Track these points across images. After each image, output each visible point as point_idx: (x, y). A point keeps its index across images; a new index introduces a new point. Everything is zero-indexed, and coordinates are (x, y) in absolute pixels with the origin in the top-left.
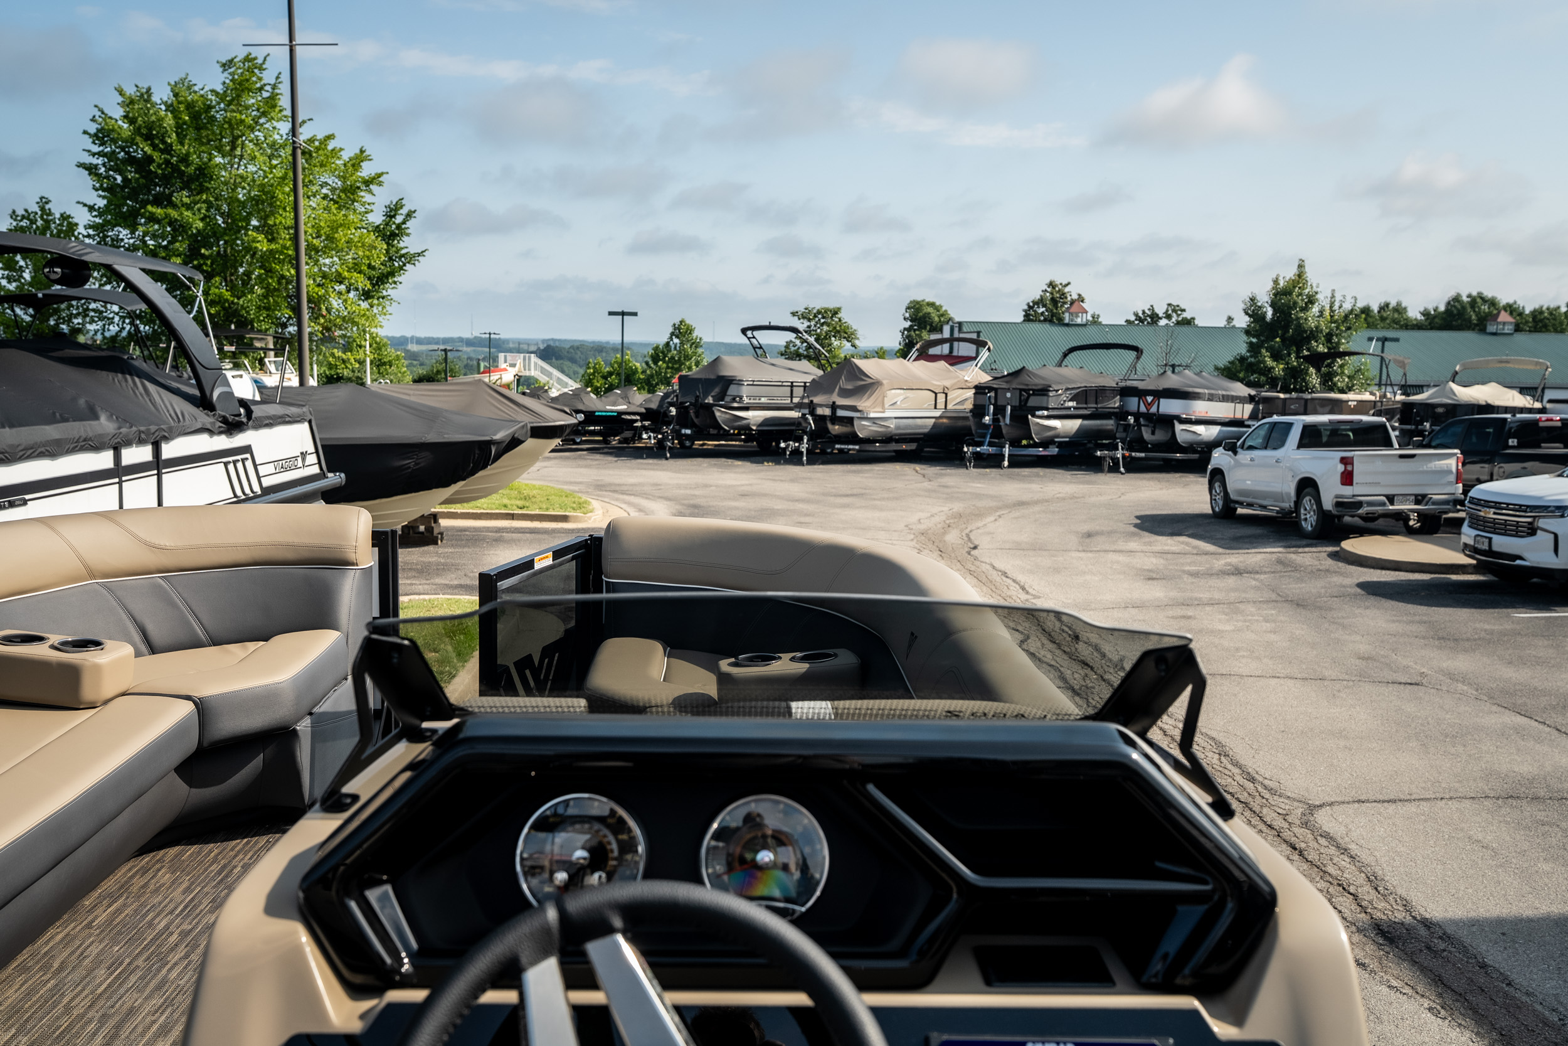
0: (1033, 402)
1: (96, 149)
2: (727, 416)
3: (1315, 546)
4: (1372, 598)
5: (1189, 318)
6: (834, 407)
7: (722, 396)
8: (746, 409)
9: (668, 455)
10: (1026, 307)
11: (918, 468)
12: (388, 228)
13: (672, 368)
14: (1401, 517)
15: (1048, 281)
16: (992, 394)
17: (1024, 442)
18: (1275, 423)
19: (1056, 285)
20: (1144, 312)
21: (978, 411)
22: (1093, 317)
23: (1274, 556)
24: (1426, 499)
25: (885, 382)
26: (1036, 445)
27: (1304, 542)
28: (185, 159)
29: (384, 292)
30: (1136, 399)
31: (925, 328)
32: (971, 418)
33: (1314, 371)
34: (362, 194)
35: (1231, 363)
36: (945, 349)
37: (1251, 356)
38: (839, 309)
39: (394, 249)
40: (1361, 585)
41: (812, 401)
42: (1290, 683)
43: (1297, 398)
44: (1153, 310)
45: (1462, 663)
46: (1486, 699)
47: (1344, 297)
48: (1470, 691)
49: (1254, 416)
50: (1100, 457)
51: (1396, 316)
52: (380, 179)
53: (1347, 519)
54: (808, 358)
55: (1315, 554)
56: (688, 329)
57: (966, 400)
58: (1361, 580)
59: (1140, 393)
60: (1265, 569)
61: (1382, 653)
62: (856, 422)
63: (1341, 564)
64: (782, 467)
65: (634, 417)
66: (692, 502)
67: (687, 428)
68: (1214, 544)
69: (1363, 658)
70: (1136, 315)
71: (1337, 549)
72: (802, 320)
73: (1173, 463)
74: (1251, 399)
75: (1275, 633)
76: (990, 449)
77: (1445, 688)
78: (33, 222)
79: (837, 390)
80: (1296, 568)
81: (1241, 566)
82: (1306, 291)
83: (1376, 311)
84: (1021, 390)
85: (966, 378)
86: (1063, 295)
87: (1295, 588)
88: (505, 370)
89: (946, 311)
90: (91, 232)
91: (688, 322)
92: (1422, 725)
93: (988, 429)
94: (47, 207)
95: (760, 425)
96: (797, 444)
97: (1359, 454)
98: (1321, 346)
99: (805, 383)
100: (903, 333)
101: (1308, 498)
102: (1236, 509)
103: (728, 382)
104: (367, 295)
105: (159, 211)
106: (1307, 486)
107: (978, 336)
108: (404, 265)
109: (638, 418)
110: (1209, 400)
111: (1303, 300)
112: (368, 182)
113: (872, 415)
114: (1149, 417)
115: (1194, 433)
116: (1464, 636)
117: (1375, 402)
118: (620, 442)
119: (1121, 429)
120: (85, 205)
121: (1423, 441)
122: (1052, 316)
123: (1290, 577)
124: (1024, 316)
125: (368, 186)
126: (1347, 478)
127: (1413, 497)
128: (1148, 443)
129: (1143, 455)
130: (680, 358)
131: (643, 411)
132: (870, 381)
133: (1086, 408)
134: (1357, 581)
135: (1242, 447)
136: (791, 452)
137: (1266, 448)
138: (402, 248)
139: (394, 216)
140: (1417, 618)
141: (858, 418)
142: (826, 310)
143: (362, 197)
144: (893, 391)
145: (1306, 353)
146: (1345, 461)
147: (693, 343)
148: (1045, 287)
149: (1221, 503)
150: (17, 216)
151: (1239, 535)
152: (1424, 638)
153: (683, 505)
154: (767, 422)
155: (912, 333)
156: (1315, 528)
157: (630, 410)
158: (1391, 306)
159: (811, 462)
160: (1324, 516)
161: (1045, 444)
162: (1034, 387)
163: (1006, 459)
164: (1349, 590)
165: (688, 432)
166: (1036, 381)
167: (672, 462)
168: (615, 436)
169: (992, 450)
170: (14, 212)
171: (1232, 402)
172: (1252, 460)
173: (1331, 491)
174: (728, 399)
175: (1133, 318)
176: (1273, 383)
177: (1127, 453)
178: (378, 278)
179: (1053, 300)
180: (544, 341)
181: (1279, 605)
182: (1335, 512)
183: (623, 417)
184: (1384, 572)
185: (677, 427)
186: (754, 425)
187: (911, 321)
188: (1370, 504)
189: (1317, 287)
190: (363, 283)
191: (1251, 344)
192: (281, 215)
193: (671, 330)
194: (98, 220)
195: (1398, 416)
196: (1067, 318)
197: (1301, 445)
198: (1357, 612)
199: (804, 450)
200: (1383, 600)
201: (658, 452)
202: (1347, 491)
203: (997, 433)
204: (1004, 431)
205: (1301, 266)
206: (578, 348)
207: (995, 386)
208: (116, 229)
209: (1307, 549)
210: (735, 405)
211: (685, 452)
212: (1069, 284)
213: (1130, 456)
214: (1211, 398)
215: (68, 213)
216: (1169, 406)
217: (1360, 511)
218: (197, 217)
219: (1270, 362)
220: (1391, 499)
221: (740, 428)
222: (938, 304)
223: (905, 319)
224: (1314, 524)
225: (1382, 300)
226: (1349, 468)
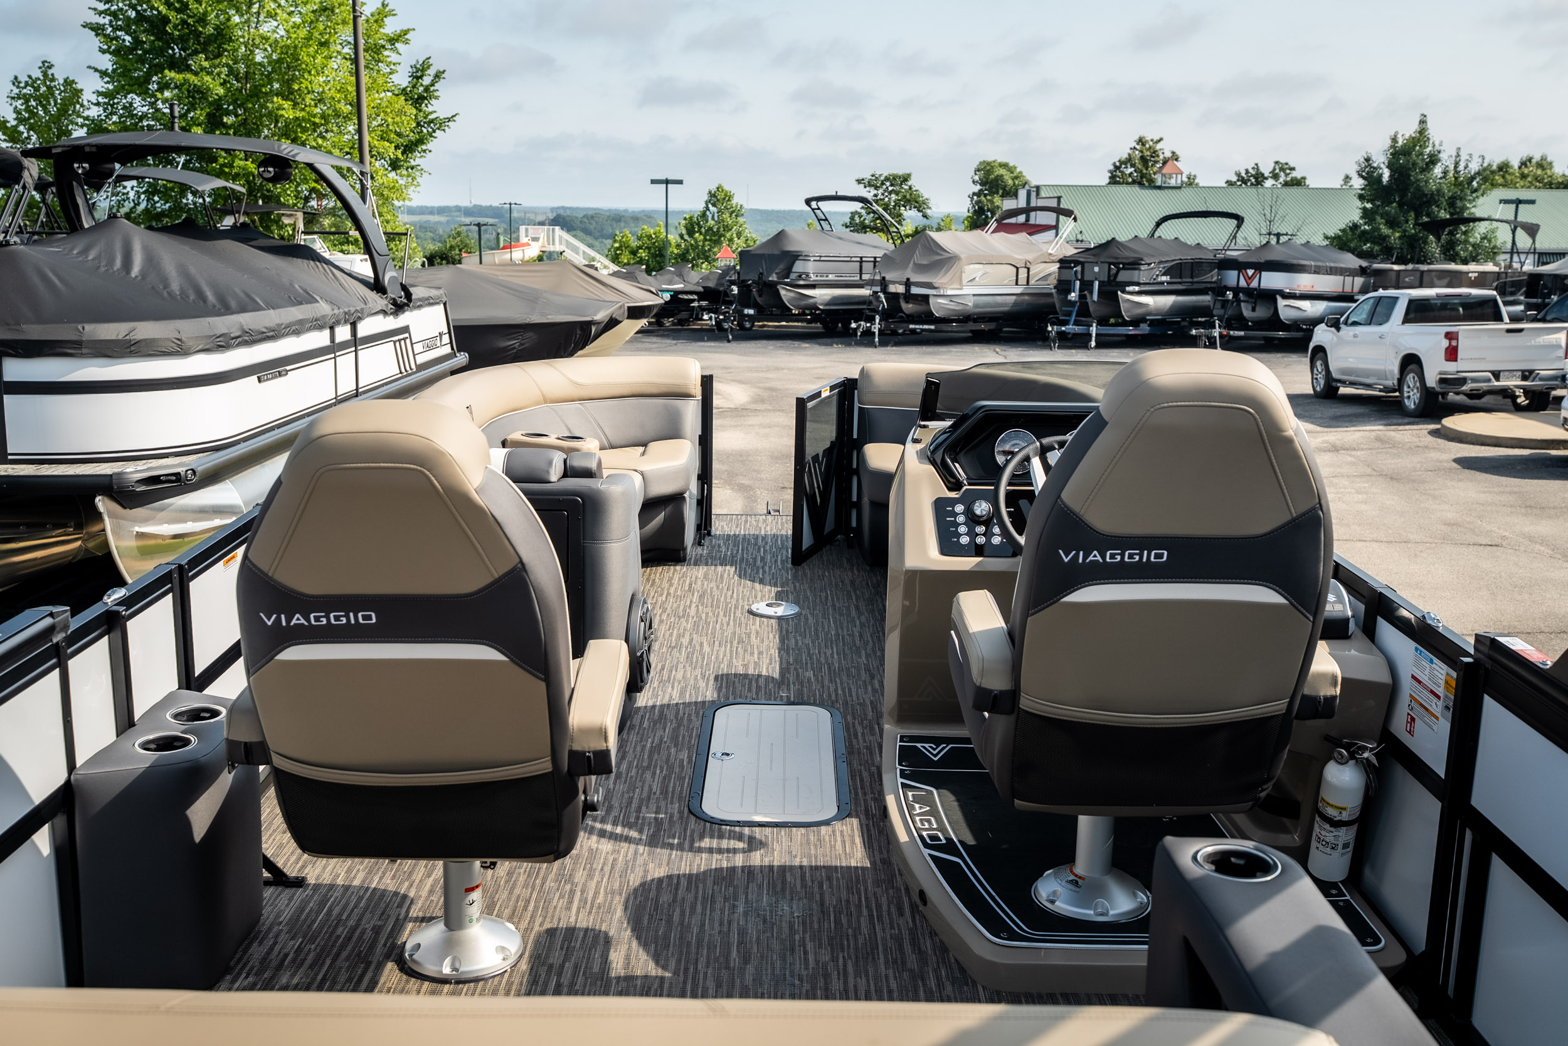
0: (1123, 276)
1: (102, 7)
2: (792, 295)
3: (1417, 423)
4: (1467, 471)
5: (1299, 177)
6: (908, 284)
7: (788, 271)
8: (813, 286)
9: (730, 337)
10: (1112, 168)
11: (998, 350)
12: (416, 91)
13: (710, 240)
14: (1507, 394)
15: (1137, 138)
16: (1079, 268)
17: (1112, 321)
18: (1381, 298)
19: (1147, 142)
20: (1247, 172)
21: (1064, 287)
22: (1189, 178)
23: (1374, 434)
24: (1534, 375)
25: (962, 256)
26: (1125, 324)
27: (1407, 420)
28: (202, 20)
29: (412, 161)
30: (1235, 273)
31: (998, 193)
32: (1055, 295)
33: (1434, 239)
34: (386, 53)
35: (1343, 231)
36: (1021, 219)
37: (1365, 224)
38: (909, 175)
39: (421, 114)
40: (1458, 461)
41: (884, 278)
42: (1375, 545)
43: (1412, 270)
44: (1258, 169)
45: (1544, 528)
46: (1560, 557)
47: (1471, 155)
48: (1547, 551)
49: (1364, 290)
50: (1196, 336)
51: (1539, 172)
52: (406, 37)
53: (1451, 397)
54: (876, 230)
55: (1415, 432)
56: (726, 195)
57: (1049, 275)
58: (1459, 455)
59: (1239, 265)
60: (1362, 446)
61: (1468, 519)
62: (931, 300)
63: (1440, 441)
64: (852, 349)
65: (691, 297)
66: (767, 385)
67: (749, 307)
68: (1312, 423)
69: (1449, 524)
70: (1238, 174)
71: (1438, 426)
72: (868, 189)
73: (1276, 342)
74: (1363, 271)
75: (1366, 503)
76: (1076, 328)
77: (1522, 549)
78: (37, 89)
79: (911, 265)
80: (1394, 445)
81: (1339, 443)
82: (1428, 150)
83: (1516, 167)
84: (1110, 264)
85: (1050, 251)
86: (1155, 153)
87: (1390, 462)
88: (528, 245)
89: (1020, 172)
90: (101, 99)
91: (726, 188)
92: (1494, 578)
93: (1074, 306)
94: (50, 72)
95: (827, 304)
96: (868, 325)
97: (1464, 329)
98: (1443, 211)
99: (875, 258)
100: (972, 199)
101: (1411, 375)
102: (1338, 388)
103: (795, 257)
104: (395, 165)
105: (178, 76)
106: (1411, 362)
107: (1059, 202)
108: (434, 131)
109: (696, 297)
110: (1316, 272)
111: (1423, 160)
112: (393, 40)
113: (949, 292)
114: (1249, 292)
115: (1299, 308)
116: (1551, 505)
117: (1499, 273)
118: (674, 324)
119: (1218, 305)
120: (96, 70)
121: (1537, 315)
122: (1142, 177)
123: (1387, 453)
124: (1110, 178)
125: (394, 44)
126: (1452, 354)
127: (1520, 373)
128: (1248, 321)
129: (1242, 333)
130: (719, 228)
131: (701, 289)
132: (949, 255)
133: (1180, 283)
134: (1455, 457)
135: (1346, 323)
136: (863, 333)
137: (1370, 324)
138: (431, 113)
139: (421, 77)
140: (1508, 489)
141: (934, 295)
142: (895, 177)
143: (388, 56)
144: (972, 266)
145: (1425, 219)
146: (1449, 336)
147: (733, 212)
148: (1134, 144)
149: (1322, 382)
150: (20, 82)
151: (1339, 414)
152: (1511, 506)
153: (759, 387)
154: (835, 300)
155: (983, 198)
156: (1417, 406)
157: (687, 289)
158: (1534, 161)
159: (883, 343)
160: (1428, 395)
161: (1136, 322)
162: (1124, 261)
163: (1094, 339)
164: (1445, 464)
165: (751, 312)
166: (1127, 254)
167: (734, 344)
168: (668, 318)
169: (1078, 329)
170: (16, 78)
171: (1341, 275)
172: (1355, 336)
173: (1435, 369)
174: (793, 276)
175: (1234, 179)
176: (1387, 253)
177: (1225, 332)
178: (406, 146)
179: (1143, 159)
180: (553, 209)
181: (1373, 478)
182: (1438, 389)
183: (680, 296)
184: (1483, 448)
185: (739, 307)
186: (821, 304)
187: (981, 185)
188: (1474, 380)
189: (1440, 145)
190: (391, 152)
191: (1364, 209)
192: (307, 80)
193: (706, 197)
194: (111, 87)
195: (1524, 289)
196: (1159, 181)
197: (1407, 320)
198: (1449, 484)
199: (876, 331)
200: (1478, 473)
201: (718, 333)
202: (1451, 367)
203: (1084, 311)
204: (1091, 309)
205: (1423, 122)
206: (592, 217)
207: (1081, 260)
208: (129, 96)
209: (1407, 427)
210: (802, 282)
211: (746, 333)
212: (1161, 140)
213: (1228, 335)
214: (1317, 271)
215: (71, 79)
216: (1271, 280)
217: (1464, 388)
218: (218, 82)
219: (1385, 230)
220: (1497, 375)
221: (804, 308)
222: (1011, 164)
223: (974, 182)
224: (1417, 401)
225: (1524, 155)
226: (1454, 343)
